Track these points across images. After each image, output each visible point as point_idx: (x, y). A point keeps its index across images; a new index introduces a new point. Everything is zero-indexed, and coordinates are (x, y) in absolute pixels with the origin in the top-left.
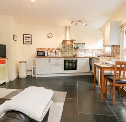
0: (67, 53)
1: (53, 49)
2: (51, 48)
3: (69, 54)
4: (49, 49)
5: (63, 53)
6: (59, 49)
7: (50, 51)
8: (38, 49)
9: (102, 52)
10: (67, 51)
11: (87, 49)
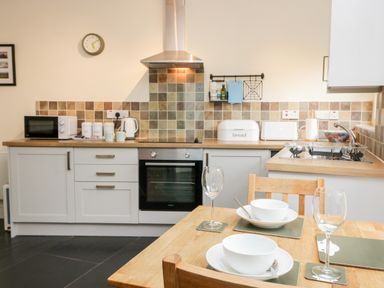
0: (171, 125)
1: (108, 106)
2: (99, 98)
3: (181, 125)
4: (90, 105)
5: (154, 125)
6: (135, 106)
7: (92, 113)
8: (43, 104)
9: (356, 116)
10: (172, 116)
11: (276, 106)
